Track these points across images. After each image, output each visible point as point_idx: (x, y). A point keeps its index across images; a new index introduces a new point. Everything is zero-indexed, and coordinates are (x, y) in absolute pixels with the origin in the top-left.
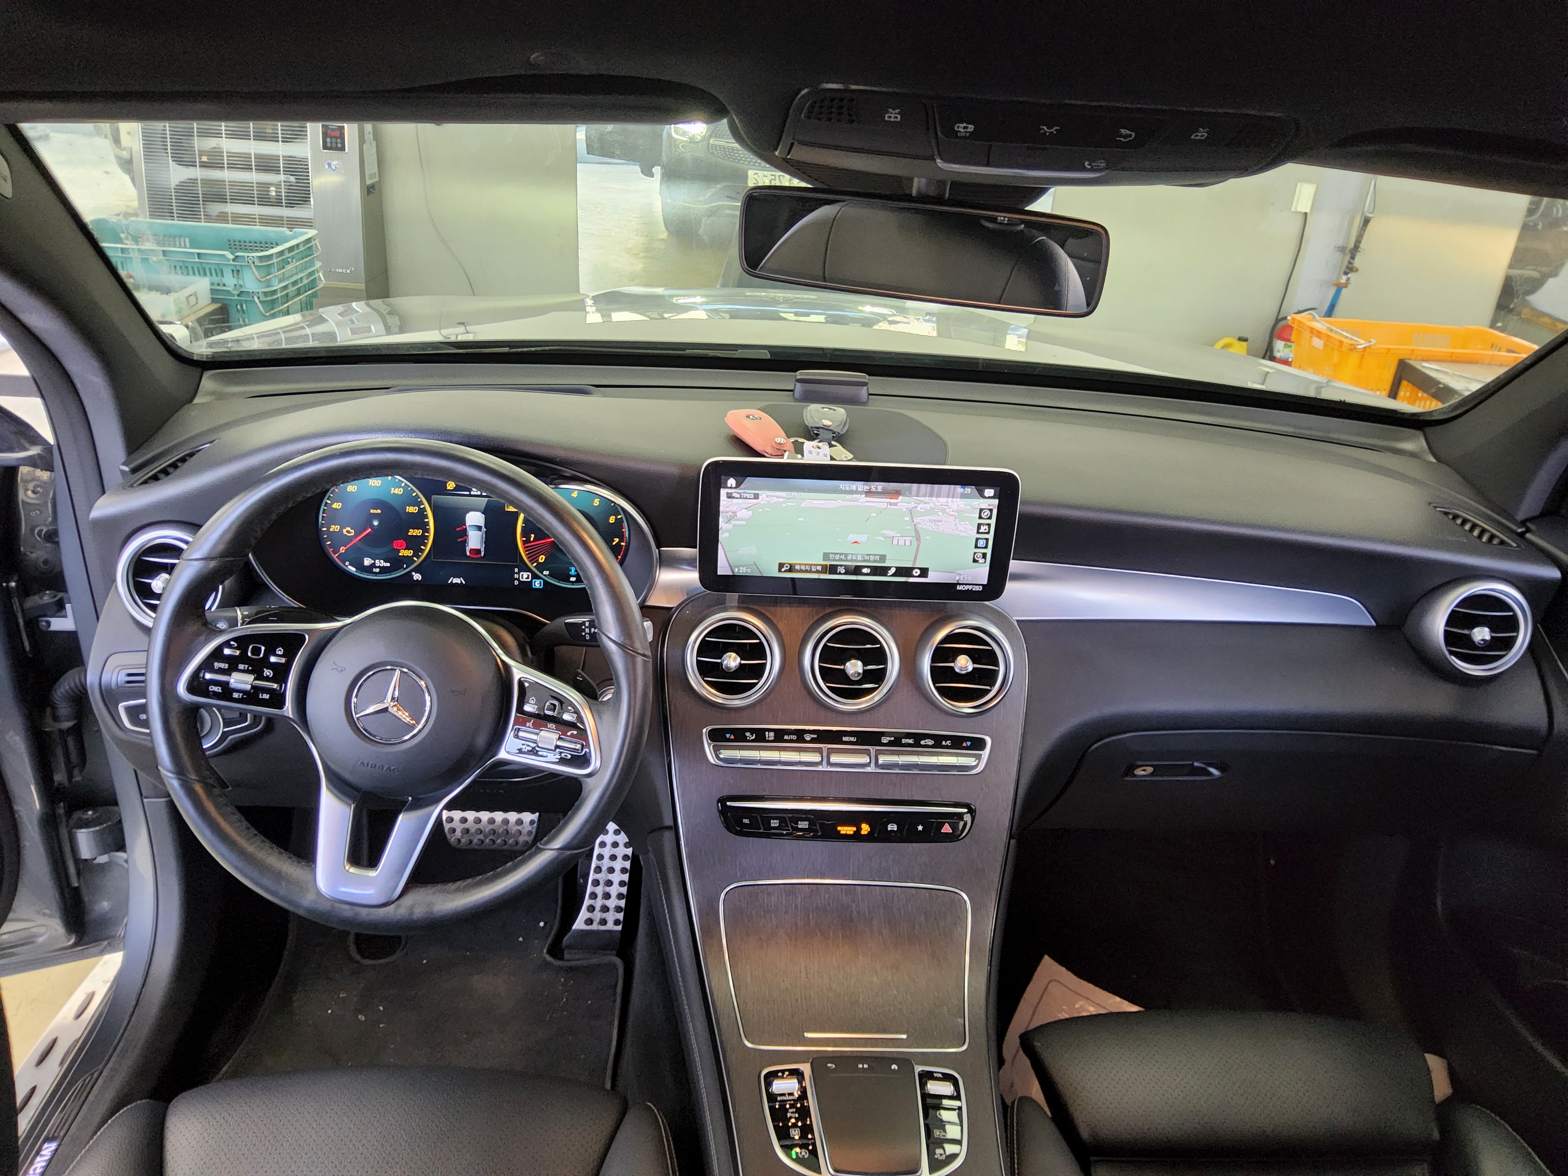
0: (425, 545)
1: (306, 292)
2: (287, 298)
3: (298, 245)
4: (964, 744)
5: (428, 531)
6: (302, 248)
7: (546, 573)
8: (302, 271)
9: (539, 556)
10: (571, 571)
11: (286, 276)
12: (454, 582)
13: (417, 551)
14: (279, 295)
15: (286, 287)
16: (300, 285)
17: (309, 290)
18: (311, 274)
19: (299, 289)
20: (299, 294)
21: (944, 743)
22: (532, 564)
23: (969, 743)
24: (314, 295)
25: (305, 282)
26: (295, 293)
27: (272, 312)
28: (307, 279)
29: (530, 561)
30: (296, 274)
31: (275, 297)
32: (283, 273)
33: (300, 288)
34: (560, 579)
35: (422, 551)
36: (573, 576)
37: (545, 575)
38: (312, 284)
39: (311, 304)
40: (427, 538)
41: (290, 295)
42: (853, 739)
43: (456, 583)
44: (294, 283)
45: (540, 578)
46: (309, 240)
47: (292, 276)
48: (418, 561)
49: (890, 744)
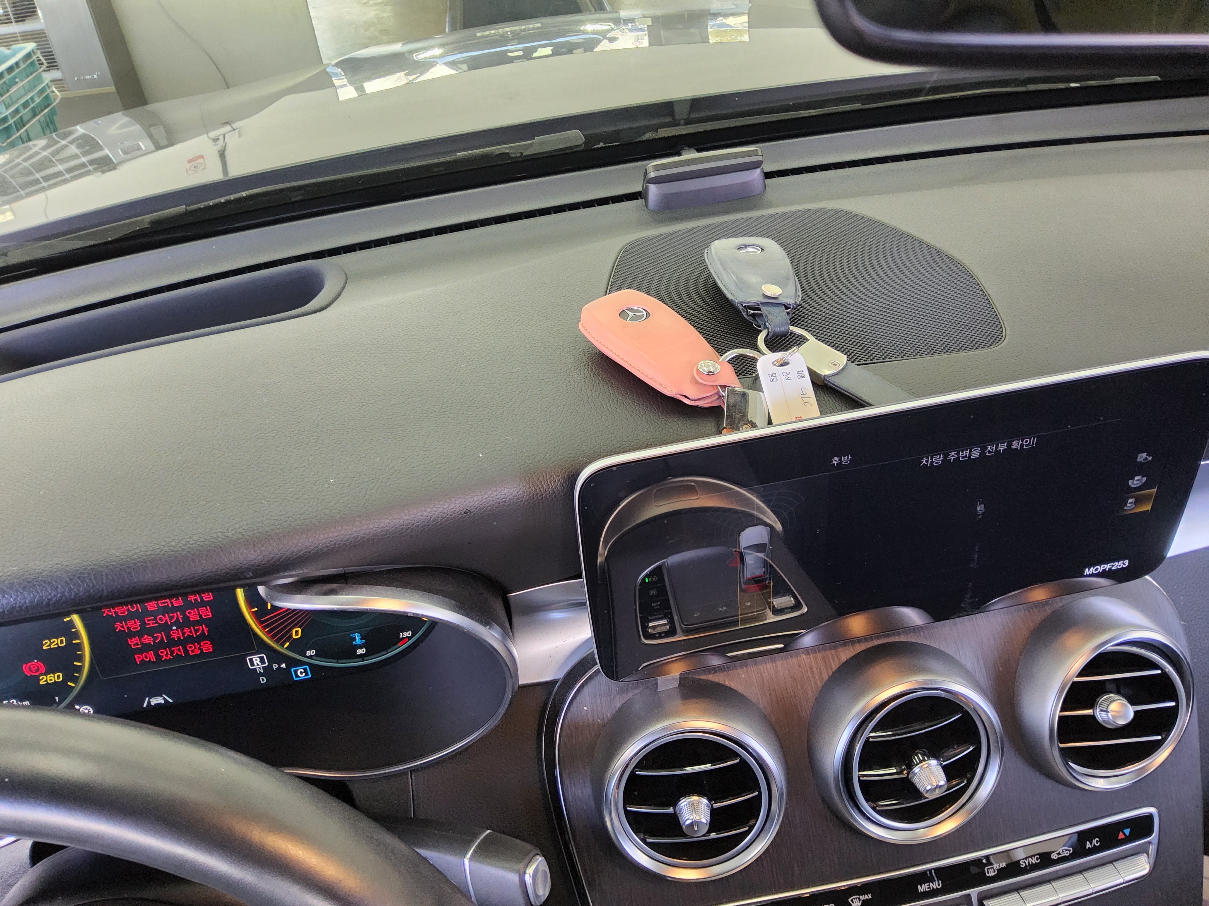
0: (80, 658)
1: (42, 111)
2: (21, 123)
3: (17, 64)
4: (1121, 836)
5: (77, 635)
6: (22, 66)
7: (310, 653)
8: (31, 90)
9: (291, 630)
10: (355, 639)
11: (14, 98)
12: (153, 704)
13: (71, 673)
14: (11, 122)
15: (17, 111)
16: (32, 106)
17: (45, 108)
18: (42, 91)
19: (33, 109)
20: (35, 115)
21: (1088, 845)
22: (282, 645)
23: (1127, 831)
24: (53, 112)
25: (37, 100)
26: (30, 115)
27: (9, 141)
28: (39, 97)
29: (277, 641)
30: (26, 94)
31: (6, 125)
32: (10, 96)
33: (33, 107)
34: (338, 657)
35: (79, 669)
36: (360, 647)
37: (311, 657)
38: (47, 101)
39: (52, 122)
40: (79, 647)
41: (25, 119)
42: (936, 885)
43: (155, 704)
44: (25, 105)
45: (302, 663)
46: (28, 56)
47: (20, 98)
48: (76, 687)
49: (1002, 874)
